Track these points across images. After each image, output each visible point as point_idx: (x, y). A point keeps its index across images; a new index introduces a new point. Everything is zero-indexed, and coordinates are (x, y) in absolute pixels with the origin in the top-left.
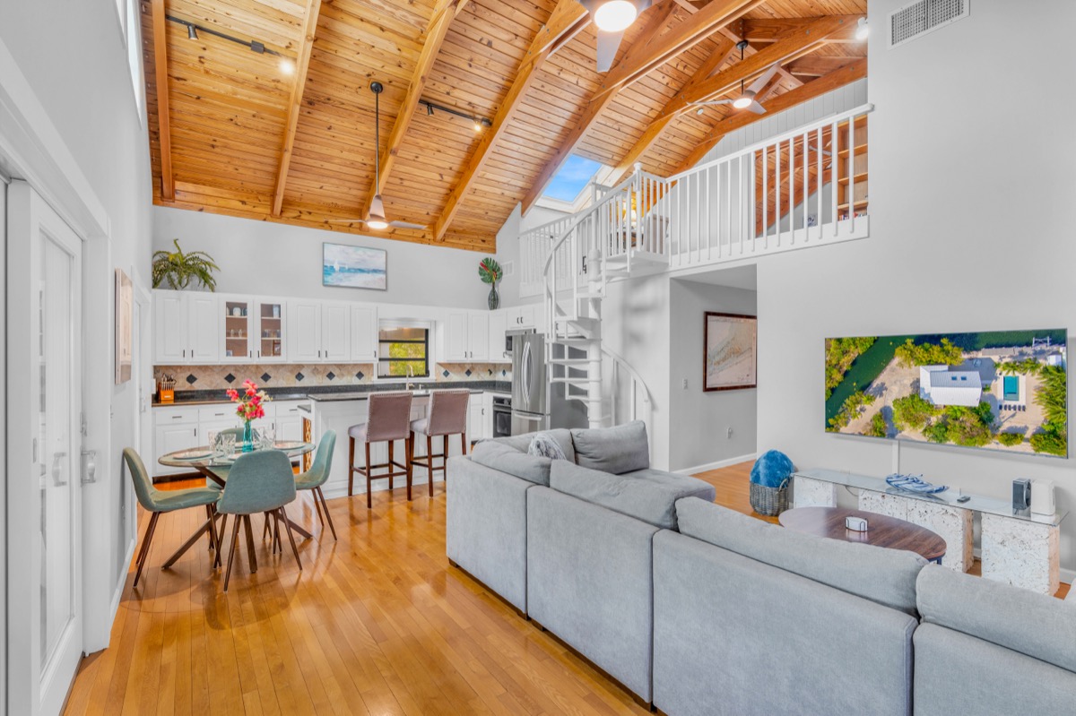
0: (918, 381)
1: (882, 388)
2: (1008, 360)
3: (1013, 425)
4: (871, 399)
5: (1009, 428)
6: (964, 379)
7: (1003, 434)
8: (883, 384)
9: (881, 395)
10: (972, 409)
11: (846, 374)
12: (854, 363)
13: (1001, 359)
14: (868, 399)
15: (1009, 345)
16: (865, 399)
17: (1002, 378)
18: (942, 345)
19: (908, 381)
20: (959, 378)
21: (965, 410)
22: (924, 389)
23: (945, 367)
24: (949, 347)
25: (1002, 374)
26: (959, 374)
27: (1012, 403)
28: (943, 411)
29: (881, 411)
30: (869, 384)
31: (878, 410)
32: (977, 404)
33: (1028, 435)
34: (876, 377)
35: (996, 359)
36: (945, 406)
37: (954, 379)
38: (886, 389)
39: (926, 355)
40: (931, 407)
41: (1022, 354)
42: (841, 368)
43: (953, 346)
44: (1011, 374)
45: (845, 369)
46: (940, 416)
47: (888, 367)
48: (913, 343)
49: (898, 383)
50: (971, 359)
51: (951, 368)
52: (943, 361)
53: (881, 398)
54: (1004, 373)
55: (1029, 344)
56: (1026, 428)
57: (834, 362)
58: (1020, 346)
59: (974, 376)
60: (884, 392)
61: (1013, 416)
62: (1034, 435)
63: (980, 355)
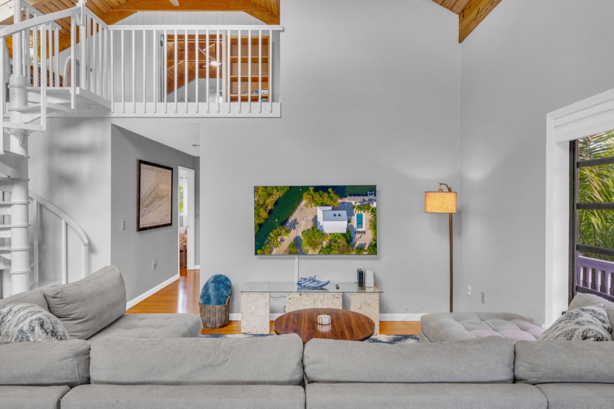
0: (316, 217)
1: (295, 223)
2: (358, 204)
3: (360, 242)
4: (288, 232)
5: (359, 245)
6: (339, 215)
7: (356, 248)
8: (296, 220)
9: (295, 228)
10: (343, 235)
11: (270, 212)
12: (276, 204)
13: (356, 203)
14: (286, 232)
15: (359, 195)
16: (283, 232)
17: (356, 214)
18: (329, 193)
19: (311, 218)
20: (337, 215)
21: (340, 236)
22: (319, 223)
23: (330, 208)
24: (332, 194)
25: (356, 212)
26: (337, 212)
27: (360, 230)
28: (329, 237)
29: (294, 240)
30: (287, 220)
31: (292, 240)
32: (345, 231)
33: (366, 248)
34: (291, 214)
35: (353, 203)
36: (330, 234)
37: (335, 215)
38: (298, 223)
39: (320, 199)
40: (323, 235)
41: (364, 200)
42: (266, 207)
43: (334, 194)
44: (359, 213)
45: (270, 208)
46: (328, 241)
47: (299, 207)
48: (313, 190)
49: (305, 218)
50: (343, 203)
51: (334, 209)
52: (330, 204)
53: (294, 230)
54: (357, 211)
55: (366, 195)
56: (366, 243)
57: (261, 202)
58: (363, 196)
59: (344, 213)
60: (296, 226)
61: (361, 237)
62: (368, 247)
63: (346, 200)
